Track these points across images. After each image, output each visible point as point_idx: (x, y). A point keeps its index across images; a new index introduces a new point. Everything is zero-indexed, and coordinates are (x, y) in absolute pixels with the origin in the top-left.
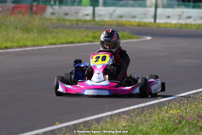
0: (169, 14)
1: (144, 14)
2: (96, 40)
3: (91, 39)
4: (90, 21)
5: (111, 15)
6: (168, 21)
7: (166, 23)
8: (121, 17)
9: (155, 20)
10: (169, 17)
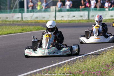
0: (63, 15)
1: (50, 16)
2: (24, 31)
3: (21, 31)
4: (20, 21)
5: (31, 17)
6: (62, 19)
7: (61, 20)
8: (37, 18)
9: (55, 19)
10: (63, 17)
